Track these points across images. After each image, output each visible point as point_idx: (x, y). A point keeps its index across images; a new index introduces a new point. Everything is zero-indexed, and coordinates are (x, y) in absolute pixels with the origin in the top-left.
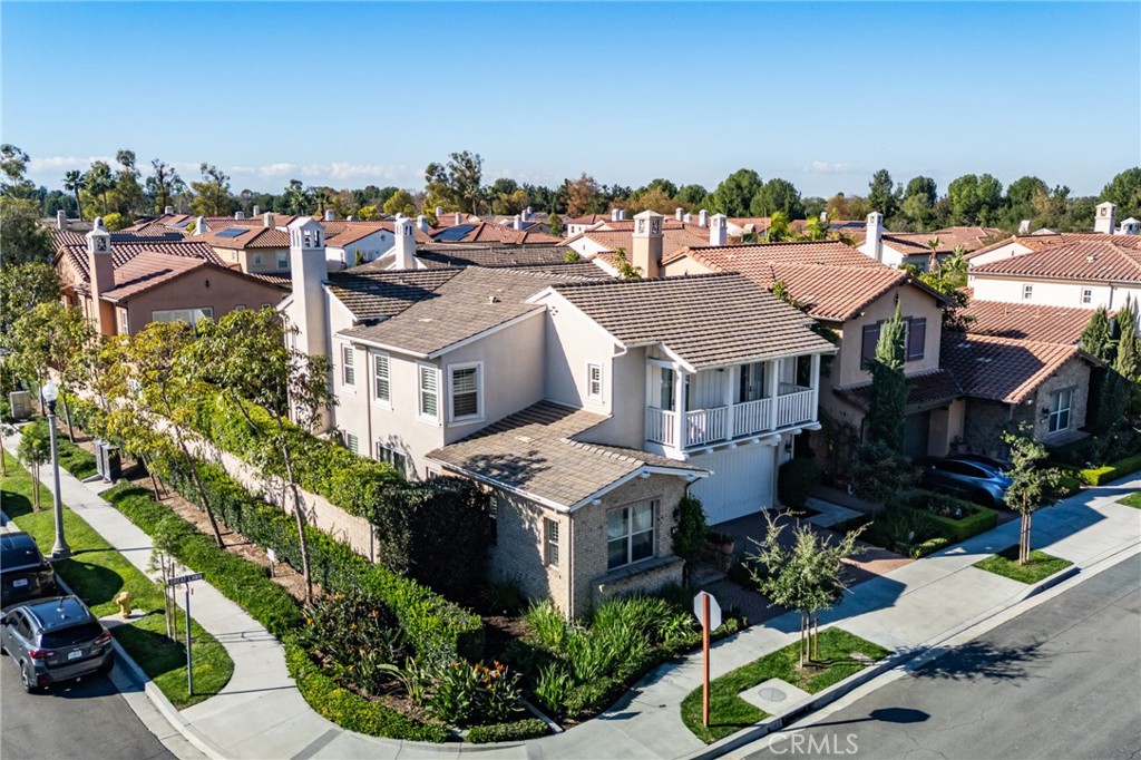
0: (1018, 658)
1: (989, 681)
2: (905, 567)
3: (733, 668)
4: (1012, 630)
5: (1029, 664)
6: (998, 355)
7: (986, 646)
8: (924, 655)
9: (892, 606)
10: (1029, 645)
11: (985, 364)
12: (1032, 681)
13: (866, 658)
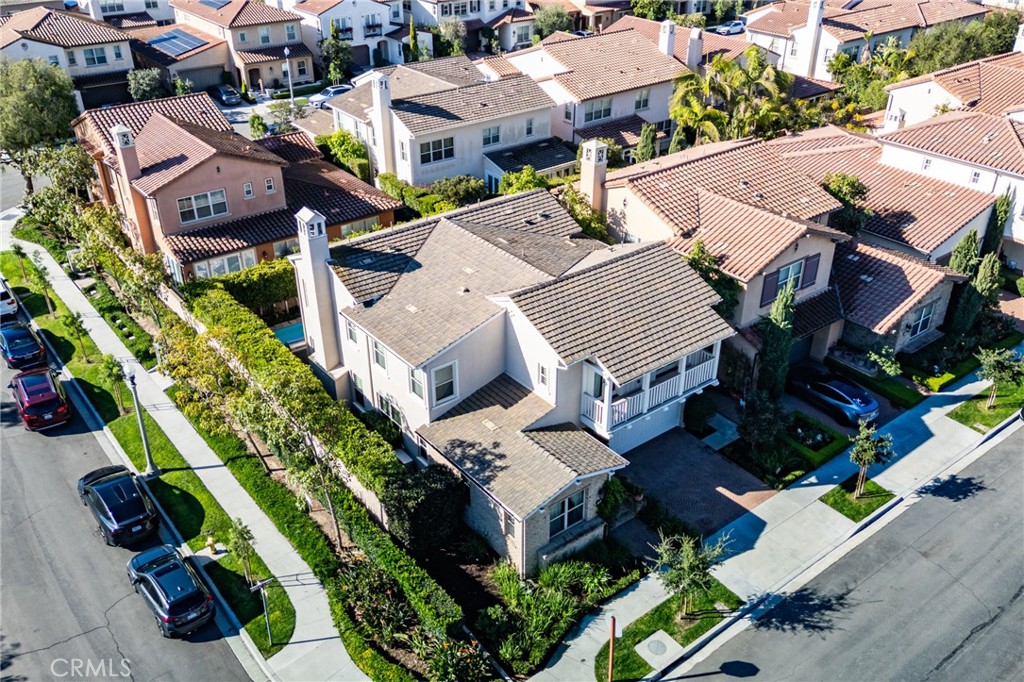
0: (830, 608)
1: (806, 633)
2: (770, 500)
3: (633, 620)
4: (834, 575)
5: (837, 614)
6: (878, 275)
7: (811, 594)
8: (767, 602)
9: (752, 548)
10: (841, 593)
11: (866, 283)
12: (836, 633)
13: (726, 608)
